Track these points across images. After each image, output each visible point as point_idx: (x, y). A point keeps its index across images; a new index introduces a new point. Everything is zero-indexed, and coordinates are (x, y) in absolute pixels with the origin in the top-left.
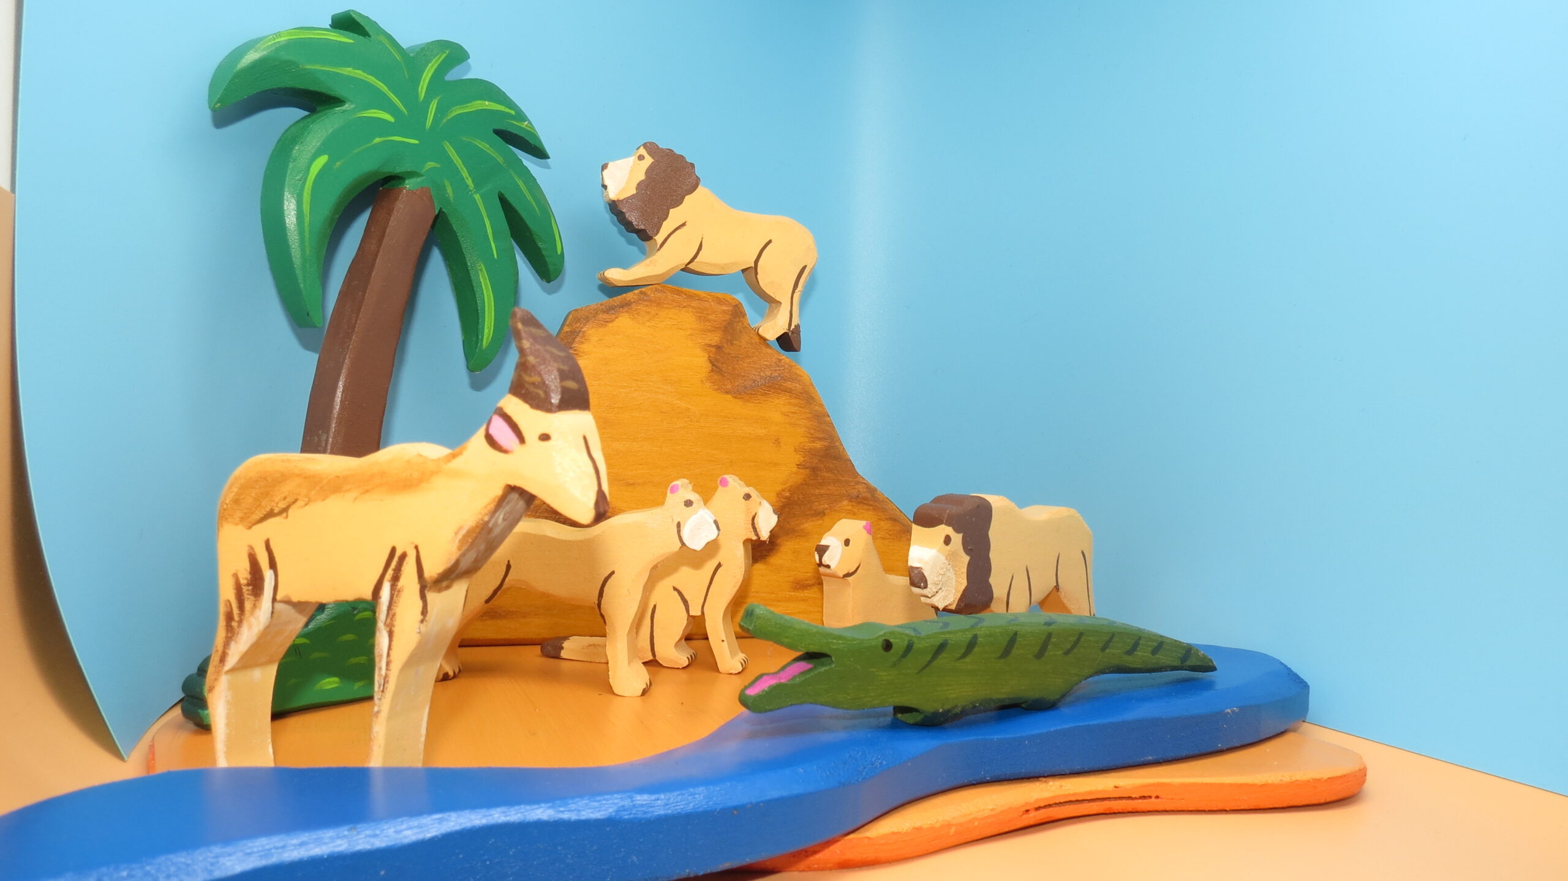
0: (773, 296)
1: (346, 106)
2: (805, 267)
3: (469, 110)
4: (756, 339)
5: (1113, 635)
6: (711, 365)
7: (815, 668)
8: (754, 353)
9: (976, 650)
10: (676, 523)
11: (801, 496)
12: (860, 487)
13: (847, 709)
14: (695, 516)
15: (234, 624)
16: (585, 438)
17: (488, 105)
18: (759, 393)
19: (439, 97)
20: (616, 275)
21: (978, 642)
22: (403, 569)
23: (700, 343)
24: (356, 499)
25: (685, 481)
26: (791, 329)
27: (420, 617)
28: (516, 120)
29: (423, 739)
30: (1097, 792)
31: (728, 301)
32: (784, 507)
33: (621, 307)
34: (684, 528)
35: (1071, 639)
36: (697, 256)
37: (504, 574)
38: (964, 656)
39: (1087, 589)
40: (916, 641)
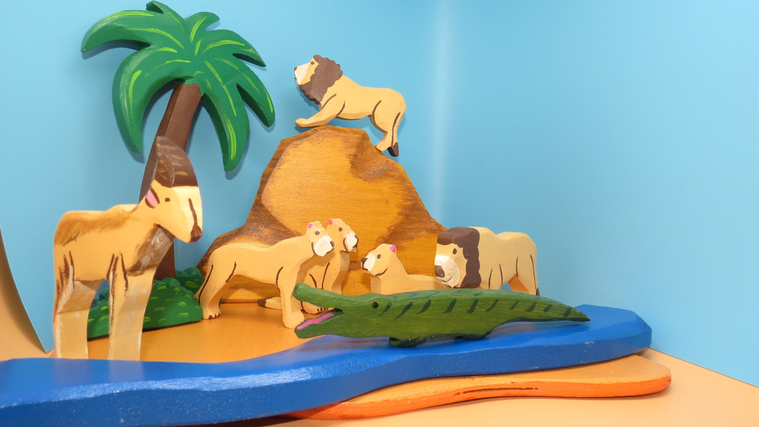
0: (383, 129)
1: (151, 47)
2: (399, 113)
3: (219, 45)
4: (375, 151)
5: (518, 301)
6: (351, 164)
7: (335, 316)
8: (374, 158)
9: (430, 308)
10: (311, 243)
11: (400, 229)
12: (432, 225)
13: (352, 337)
14: (320, 240)
15: (60, 291)
16: (190, 201)
17: (229, 42)
18: (377, 178)
19: (202, 40)
20: (303, 122)
21: (431, 304)
22: (117, 265)
23: (345, 154)
25: (318, 222)
26: (393, 145)
27: (125, 288)
28: (246, 49)
29: (139, 347)
30: (501, 385)
31: (360, 132)
32: (391, 235)
33: (305, 138)
34: (315, 245)
35: (490, 303)
36: (342, 111)
37: (233, 268)
38: (423, 311)
39: (533, 275)
40: (393, 303)
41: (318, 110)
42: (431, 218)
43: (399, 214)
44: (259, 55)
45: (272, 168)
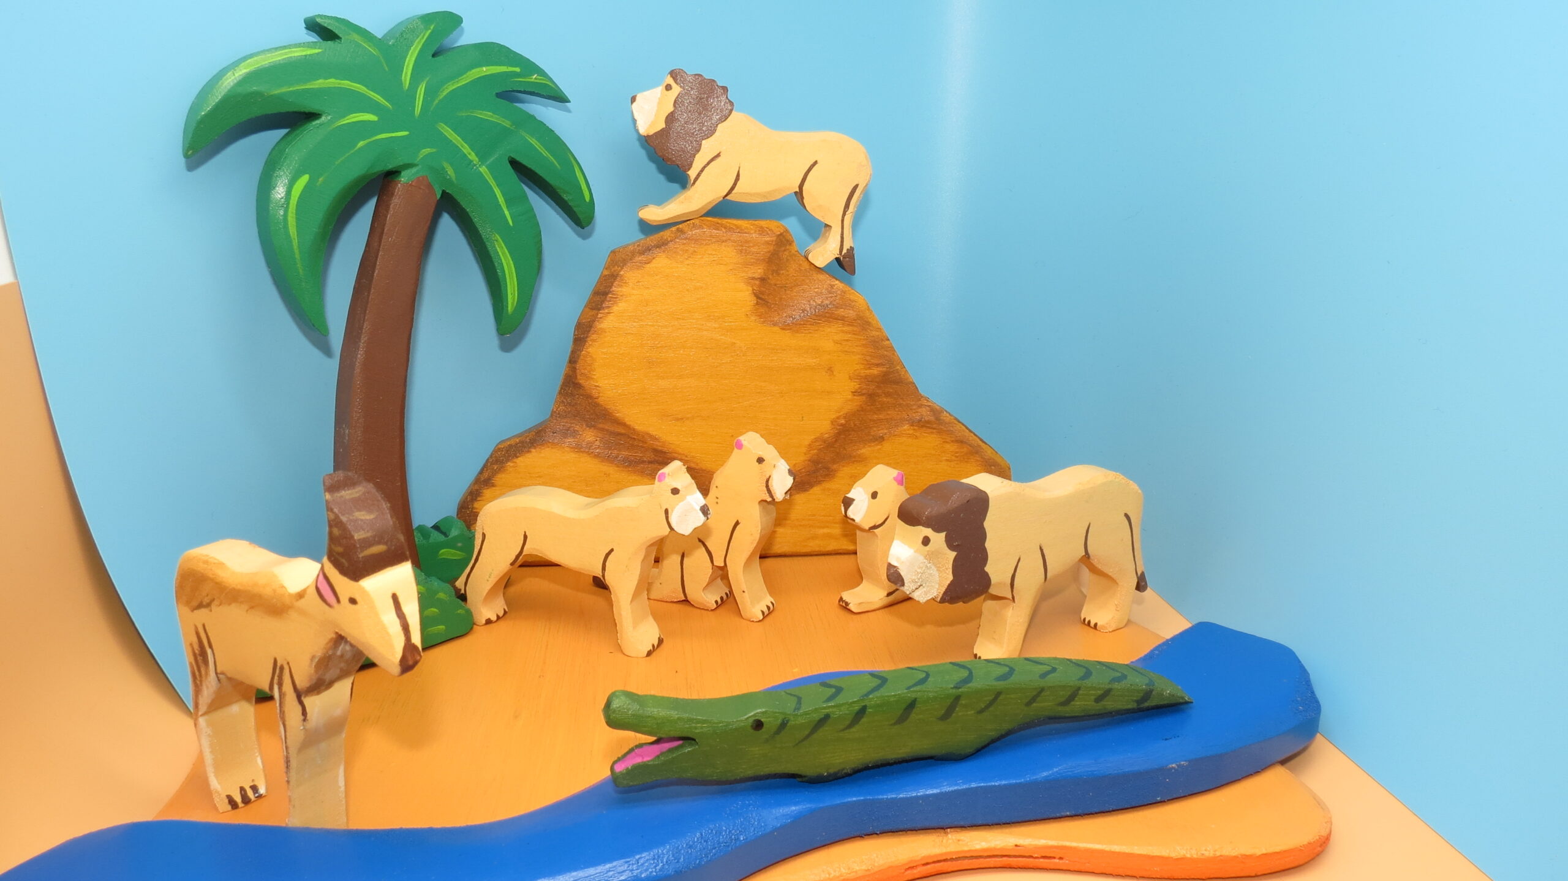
0: (822, 221)
1: (323, 119)
2: (856, 186)
3: (463, 83)
4: (806, 265)
5: (1041, 692)
6: (755, 298)
7: (682, 746)
8: (803, 280)
9: (864, 720)
10: (664, 510)
12: (924, 411)
14: (681, 504)
16: (395, 598)
17: (486, 70)
18: (809, 323)
19: (428, 79)
20: (654, 214)
21: (867, 712)
22: (283, 677)
23: (744, 277)
26: (843, 254)
27: (302, 718)
28: (524, 76)
30: (995, 849)
31: (773, 228)
32: (839, 434)
33: (658, 247)
34: (671, 515)
35: (986, 699)
36: (734, 188)
37: (522, 542)
38: (850, 726)
40: (792, 719)
42: (922, 396)
43: (854, 393)
45: (595, 312)
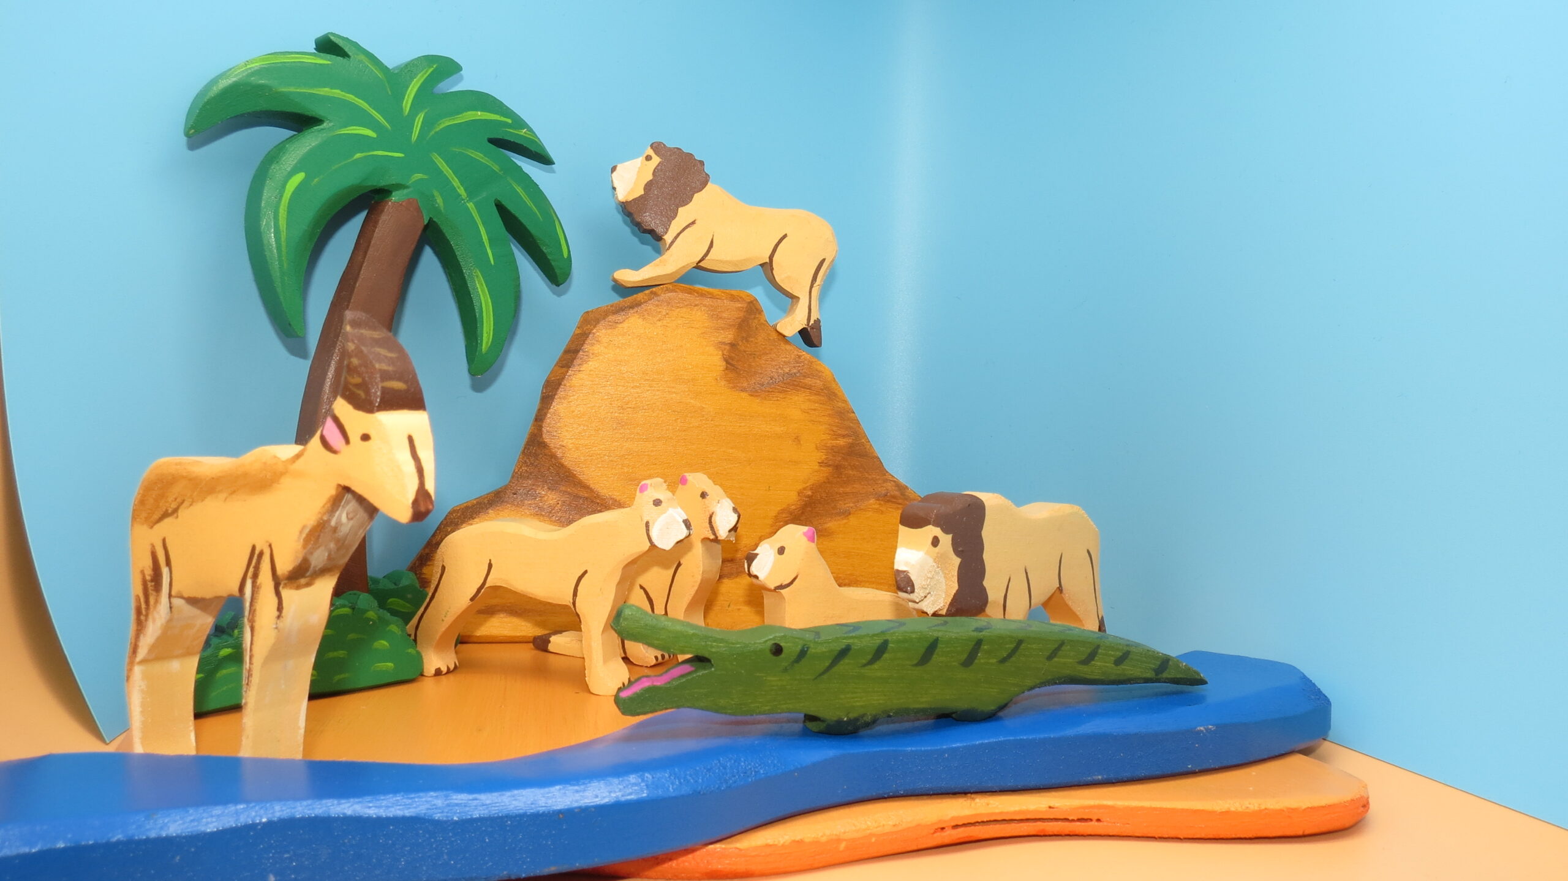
0: (791, 292)
1: (325, 125)
2: (824, 260)
3: (459, 122)
4: (774, 336)
5: (1062, 644)
6: (725, 363)
7: (695, 671)
8: (771, 349)
9: (886, 656)
10: (645, 523)
11: (824, 495)
12: (889, 485)
13: (730, 714)
14: (664, 515)
15: (143, 618)
16: (411, 439)
17: (482, 115)
18: (776, 391)
19: (426, 110)
20: (629, 276)
21: (889, 648)
22: (261, 566)
23: (714, 341)
24: (226, 499)
25: (660, 480)
26: (810, 324)
27: (276, 613)
28: (515, 129)
29: (302, 731)
30: (1028, 812)
31: (743, 297)
32: (804, 507)
33: (631, 308)
34: (653, 528)
35: (1007, 646)
36: (708, 254)
37: (486, 572)
38: (871, 662)
39: (1093, 590)
40: (812, 645)
41: (659, 252)
42: (887, 472)
43: (821, 464)
44: (541, 142)
45: (565, 369)
